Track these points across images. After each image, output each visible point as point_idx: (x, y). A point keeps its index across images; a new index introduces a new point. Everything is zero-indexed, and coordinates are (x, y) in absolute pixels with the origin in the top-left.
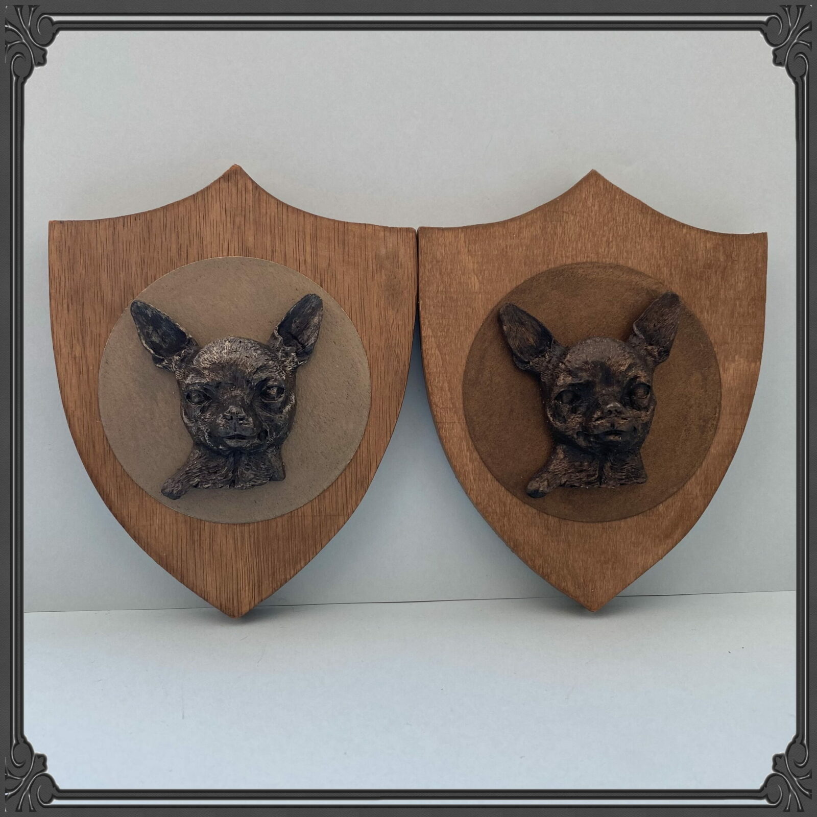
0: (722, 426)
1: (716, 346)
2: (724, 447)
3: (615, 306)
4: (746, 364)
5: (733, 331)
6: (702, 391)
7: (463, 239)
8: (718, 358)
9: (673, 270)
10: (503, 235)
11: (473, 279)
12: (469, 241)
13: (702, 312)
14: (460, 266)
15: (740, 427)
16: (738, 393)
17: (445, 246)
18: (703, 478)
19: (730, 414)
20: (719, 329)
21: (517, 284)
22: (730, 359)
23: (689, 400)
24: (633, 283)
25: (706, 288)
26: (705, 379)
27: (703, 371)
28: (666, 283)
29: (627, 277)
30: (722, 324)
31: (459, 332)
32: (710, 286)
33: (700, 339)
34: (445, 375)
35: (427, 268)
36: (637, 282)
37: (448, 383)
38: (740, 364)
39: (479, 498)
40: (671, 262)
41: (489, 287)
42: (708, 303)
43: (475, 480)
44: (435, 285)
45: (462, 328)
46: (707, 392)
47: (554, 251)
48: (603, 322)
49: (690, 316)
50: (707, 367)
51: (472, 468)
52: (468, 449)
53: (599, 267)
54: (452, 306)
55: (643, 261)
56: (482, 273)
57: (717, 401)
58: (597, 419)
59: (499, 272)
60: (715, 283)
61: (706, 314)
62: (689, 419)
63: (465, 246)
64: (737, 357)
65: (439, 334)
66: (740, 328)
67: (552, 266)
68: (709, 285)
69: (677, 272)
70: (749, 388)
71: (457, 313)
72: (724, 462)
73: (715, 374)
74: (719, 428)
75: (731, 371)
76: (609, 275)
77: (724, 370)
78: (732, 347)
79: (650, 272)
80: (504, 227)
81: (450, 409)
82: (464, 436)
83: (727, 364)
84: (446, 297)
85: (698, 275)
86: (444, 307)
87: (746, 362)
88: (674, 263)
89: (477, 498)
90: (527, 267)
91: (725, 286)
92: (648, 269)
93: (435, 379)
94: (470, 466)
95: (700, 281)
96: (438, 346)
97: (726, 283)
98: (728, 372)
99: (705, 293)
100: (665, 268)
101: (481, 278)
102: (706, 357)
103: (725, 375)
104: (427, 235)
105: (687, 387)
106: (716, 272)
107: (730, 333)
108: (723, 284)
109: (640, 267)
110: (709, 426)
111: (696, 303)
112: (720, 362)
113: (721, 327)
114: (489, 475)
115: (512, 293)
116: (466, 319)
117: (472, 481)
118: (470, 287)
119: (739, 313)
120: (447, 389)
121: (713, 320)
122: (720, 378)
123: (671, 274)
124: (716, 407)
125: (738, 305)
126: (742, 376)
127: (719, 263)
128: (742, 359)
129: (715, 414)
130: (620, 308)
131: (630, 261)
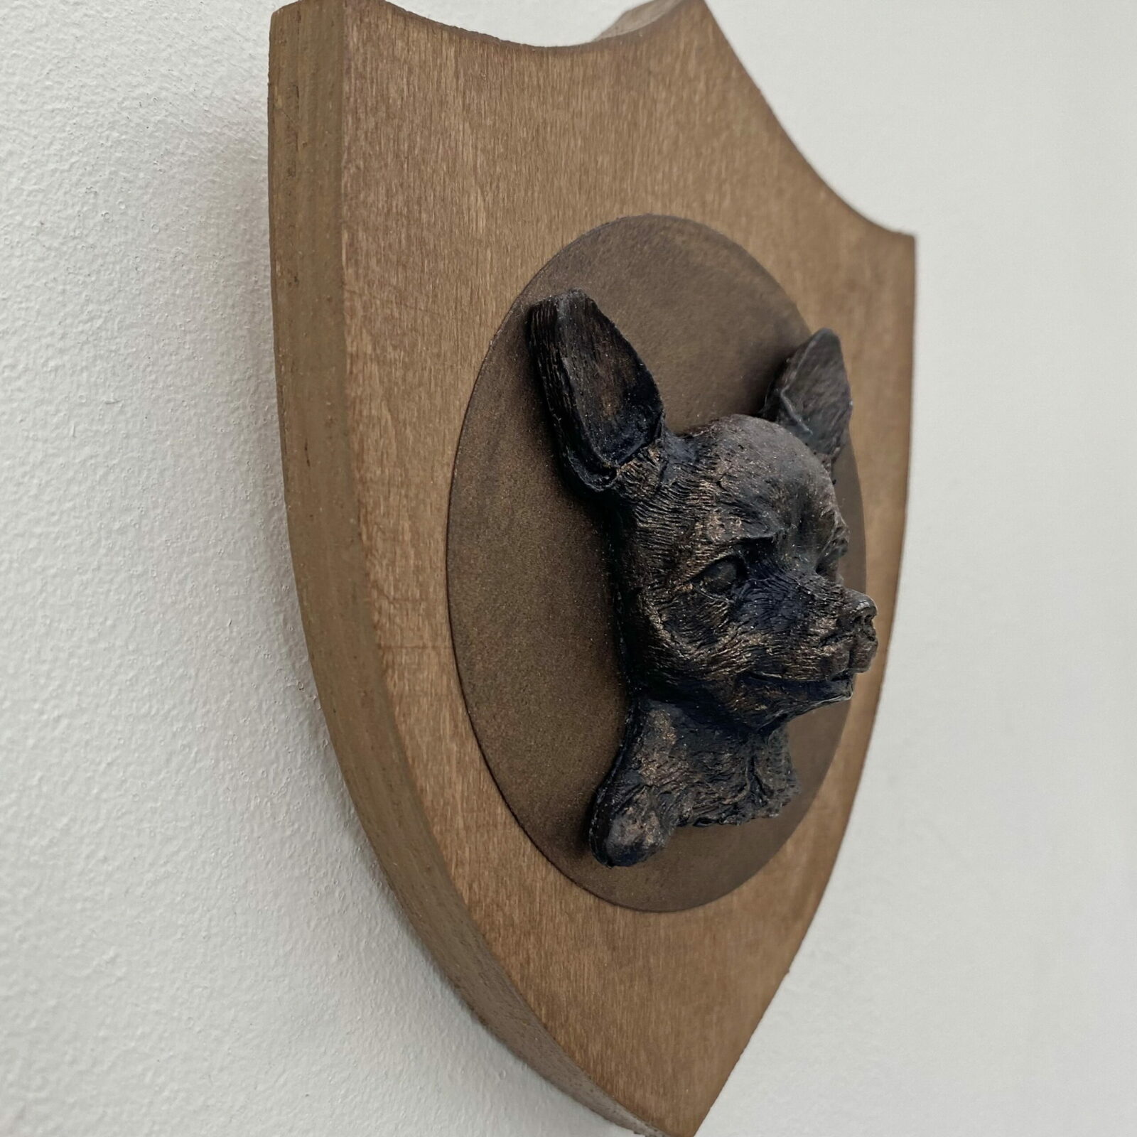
7: (451, 64)
8: (862, 493)
10: (539, 86)
11: (472, 198)
12: (465, 75)
14: (443, 145)
16: (882, 573)
17: (410, 71)
18: (842, 766)
20: (862, 428)
21: (565, 243)
24: (758, 296)
28: (799, 308)
29: (749, 278)
31: (438, 355)
32: (852, 331)
34: (403, 492)
35: (363, 125)
36: (762, 295)
37: (410, 517)
39: (475, 886)
41: (507, 231)
42: (850, 366)
43: (467, 828)
44: (382, 191)
45: (446, 346)
47: (632, 170)
48: (712, 383)
51: (463, 791)
52: (455, 733)
54: (423, 271)
56: (494, 185)
58: (825, 641)
59: (530, 194)
60: (859, 326)
63: (457, 89)
65: (391, 354)
68: (851, 327)
71: (436, 296)
72: (867, 726)
73: (860, 530)
78: (876, 471)
80: (541, 66)
81: (414, 601)
82: (445, 691)
84: (408, 237)
85: (839, 301)
86: (405, 267)
88: (809, 264)
89: (471, 887)
90: (584, 197)
91: (870, 335)
92: (775, 269)
93: (377, 504)
94: (459, 788)
96: (388, 396)
97: (871, 329)
99: (846, 344)
101: (489, 198)
104: (367, 20)
108: (868, 329)
112: (864, 504)
114: (499, 811)
116: (456, 319)
117: (463, 834)
118: (466, 219)
120: (408, 537)
122: (864, 539)
125: (884, 380)
130: (738, 352)
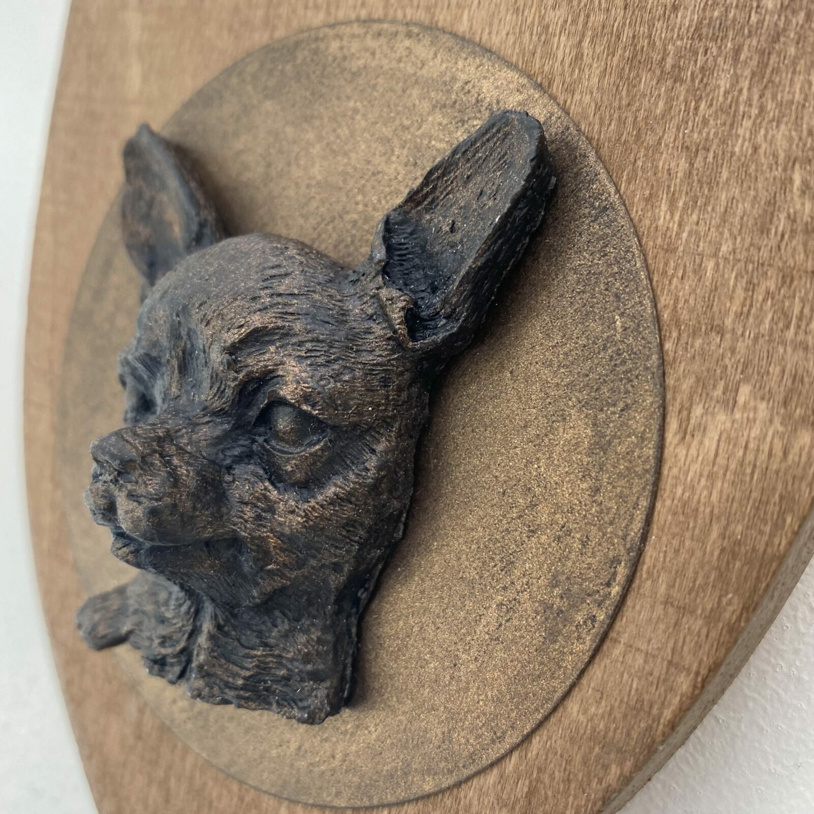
0: (624, 638)
1: (675, 334)
2: (619, 716)
3: (394, 158)
4: (777, 426)
5: (751, 287)
6: (584, 486)
8: (670, 381)
9: (586, 44)
11: (134, 68)
13: (650, 200)
14: (121, 36)
15: (694, 668)
16: (715, 533)
18: (523, 788)
19: (667, 602)
20: (699, 270)
22: (718, 392)
23: (533, 506)
24: (458, 85)
25: (687, 110)
26: (601, 445)
27: (602, 416)
28: (556, 88)
29: (444, 65)
30: (715, 255)
32: (703, 106)
33: (617, 296)
36: (466, 83)
38: (751, 422)
40: (588, 16)
41: (156, 89)
42: (683, 164)
46: (600, 498)
48: (357, 204)
49: (605, 209)
50: (621, 405)
53: (379, 34)
55: (503, 12)
57: (624, 538)
59: (181, 51)
60: (726, 93)
61: (664, 207)
62: (517, 573)
64: (745, 391)
66: (787, 278)
67: (280, 33)
68: (698, 100)
69: (599, 50)
70: (768, 529)
72: (606, 767)
73: (643, 439)
74: (616, 641)
75: (710, 442)
76: (400, 60)
77: (684, 432)
78: (733, 351)
79: (517, 50)
83: (698, 411)
84: (86, 111)
85: (669, 61)
87: (777, 421)
88: (597, 19)
91: (762, 109)
92: (511, 39)
95: (669, 83)
97: (768, 94)
98: (695, 443)
99: (678, 129)
100: (563, 38)
102: (623, 368)
103: (681, 452)
105: (538, 459)
106: (737, 51)
107: (740, 293)
108: (756, 97)
109: (490, 33)
110: (579, 618)
111: (640, 163)
112: (674, 399)
113: (710, 265)
115: (188, 105)
118: (126, 88)
119: (792, 219)
121: (685, 235)
122: (660, 460)
123: (579, 57)
124: (616, 561)
125: (797, 182)
126: (749, 471)
127: (754, 18)
128: (763, 406)
129: (608, 585)
130: (406, 165)
131: (465, 17)
